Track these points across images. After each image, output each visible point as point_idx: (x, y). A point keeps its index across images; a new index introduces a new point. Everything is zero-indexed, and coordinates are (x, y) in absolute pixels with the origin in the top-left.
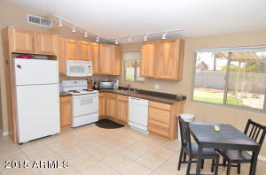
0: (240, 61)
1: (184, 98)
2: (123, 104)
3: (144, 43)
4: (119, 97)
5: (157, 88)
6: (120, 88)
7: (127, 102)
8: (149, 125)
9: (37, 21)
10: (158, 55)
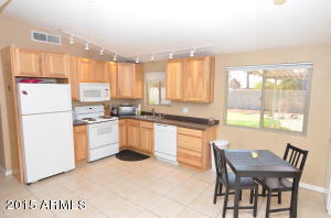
0: (276, 78)
1: (217, 122)
2: (147, 132)
3: (170, 61)
4: (143, 124)
5: (186, 112)
6: (143, 113)
7: (152, 129)
8: (179, 155)
9: (42, 37)
10: (186, 74)
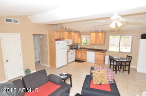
1: (106, 50)
2: (84, 54)
4: (83, 51)
